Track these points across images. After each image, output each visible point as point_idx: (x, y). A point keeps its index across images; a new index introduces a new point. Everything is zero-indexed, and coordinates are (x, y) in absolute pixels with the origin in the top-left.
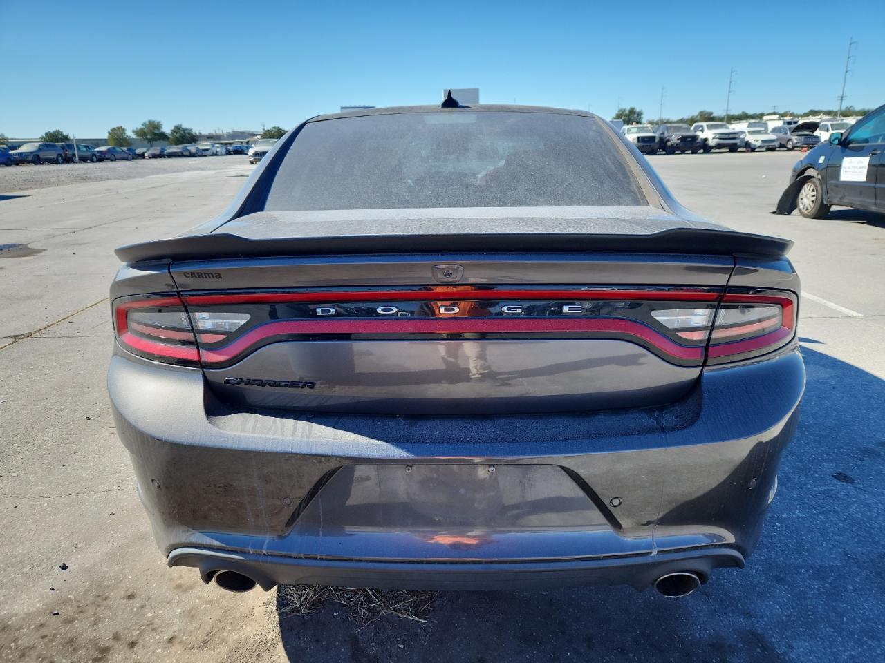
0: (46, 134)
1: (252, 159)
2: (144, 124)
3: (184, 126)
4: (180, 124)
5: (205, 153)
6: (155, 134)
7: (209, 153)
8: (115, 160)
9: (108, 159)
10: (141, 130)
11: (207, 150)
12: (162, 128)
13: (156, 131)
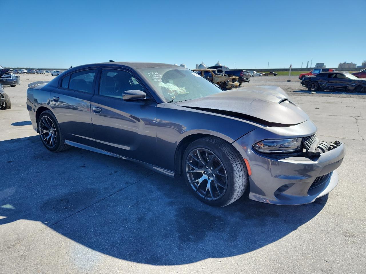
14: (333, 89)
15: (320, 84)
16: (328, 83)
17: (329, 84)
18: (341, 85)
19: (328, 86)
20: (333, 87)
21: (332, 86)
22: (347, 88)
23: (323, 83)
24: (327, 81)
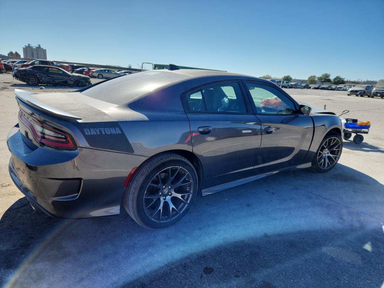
0: (284, 77)
1: (349, 93)
2: (323, 75)
3: (340, 77)
4: (339, 76)
5: (339, 89)
6: (326, 79)
7: (342, 89)
8: (297, 88)
9: (294, 88)
10: (321, 77)
11: (341, 88)
12: (330, 77)
13: (327, 78)
14: (55, 83)
15: (39, 78)
16: (48, 77)
17: (49, 79)
18: (61, 79)
19: (49, 80)
20: (54, 81)
21: (52, 80)
22: (67, 83)
23: (43, 77)
24: (46, 75)
